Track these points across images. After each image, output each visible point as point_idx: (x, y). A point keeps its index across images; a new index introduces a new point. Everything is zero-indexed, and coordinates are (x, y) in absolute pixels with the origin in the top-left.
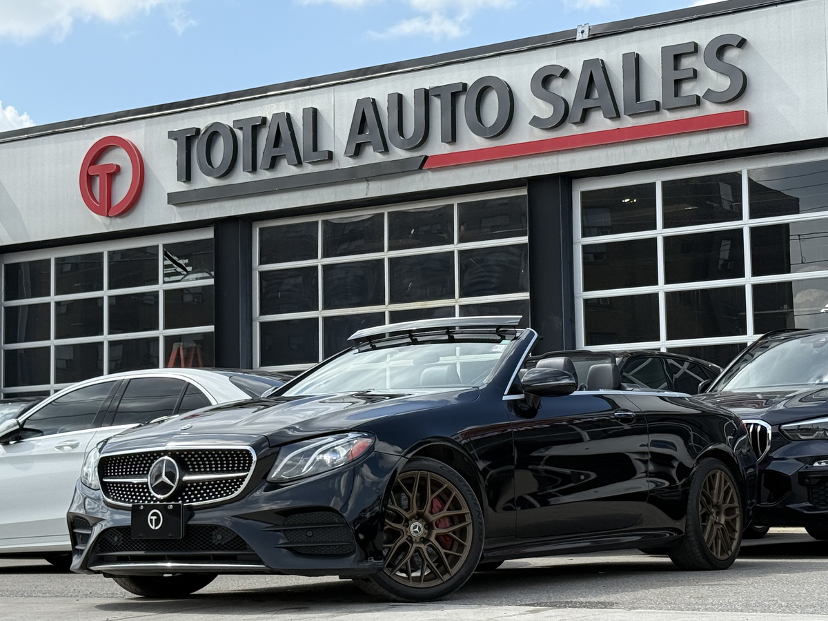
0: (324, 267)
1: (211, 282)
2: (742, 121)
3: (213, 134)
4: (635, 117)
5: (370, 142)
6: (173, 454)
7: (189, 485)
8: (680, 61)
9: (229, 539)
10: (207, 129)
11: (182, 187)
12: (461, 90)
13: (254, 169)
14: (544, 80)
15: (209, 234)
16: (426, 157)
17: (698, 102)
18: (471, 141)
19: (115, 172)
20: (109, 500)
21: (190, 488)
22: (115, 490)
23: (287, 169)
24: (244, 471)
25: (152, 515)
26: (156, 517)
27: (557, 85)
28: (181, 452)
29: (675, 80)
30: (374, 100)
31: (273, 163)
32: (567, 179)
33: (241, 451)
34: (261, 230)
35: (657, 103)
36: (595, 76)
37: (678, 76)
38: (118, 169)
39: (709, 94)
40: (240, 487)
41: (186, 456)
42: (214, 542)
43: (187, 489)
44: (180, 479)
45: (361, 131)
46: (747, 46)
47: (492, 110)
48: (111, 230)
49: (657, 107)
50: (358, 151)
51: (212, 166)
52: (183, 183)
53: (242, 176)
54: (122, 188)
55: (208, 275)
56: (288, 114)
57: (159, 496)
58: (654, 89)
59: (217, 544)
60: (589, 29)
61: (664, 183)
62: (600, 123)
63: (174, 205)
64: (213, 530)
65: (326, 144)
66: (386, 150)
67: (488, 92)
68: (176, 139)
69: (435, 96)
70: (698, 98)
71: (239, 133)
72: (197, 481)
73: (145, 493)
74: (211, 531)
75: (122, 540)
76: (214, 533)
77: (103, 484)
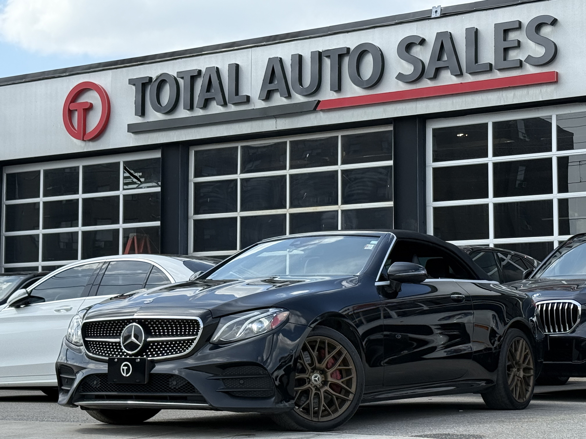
0: (242, 180)
1: (158, 189)
2: (553, 79)
3: (162, 82)
4: (474, 75)
5: (278, 89)
6: (139, 321)
7: (151, 344)
8: (508, 35)
9: (182, 385)
10: (158, 78)
11: (138, 120)
12: (346, 52)
13: (191, 108)
14: (408, 46)
15: (157, 155)
16: (319, 101)
17: (521, 65)
18: (352, 90)
19: (89, 108)
20: (91, 354)
21: (152, 347)
22: (94, 347)
23: (216, 109)
24: (193, 335)
25: (124, 366)
26: (127, 368)
27: (417, 51)
28: (146, 320)
29: (504, 48)
30: (281, 58)
31: (206, 104)
32: (423, 119)
33: (191, 320)
34: (196, 152)
35: (491, 65)
36: (445, 43)
37: (507, 45)
38: (91, 107)
39: (529, 59)
40: (190, 347)
41: (150, 323)
42: (170, 386)
43: (150, 347)
44: (145, 340)
45: (271, 82)
46: (558, 24)
47: (368, 68)
48: (85, 150)
49: (490, 68)
50: (268, 96)
51: (161, 105)
52: (139, 117)
53: (182, 113)
54: (94, 120)
55: (156, 185)
56: (217, 68)
57: (130, 352)
58: (488, 55)
59: (172, 388)
60: (441, 10)
61: (494, 124)
62: (448, 78)
63: (133, 133)
64: (170, 377)
65: (245, 91)
66: (289, 96)
67: (365, 55)
68: (134, 85)
69: (327, 57)
70: (521, 62)
71: (181, 81)
72: (158, 342)
73: (118, 349)
74: (168, 379)
75: (100, 384)
76: (170, 380)
77: (85, 342)
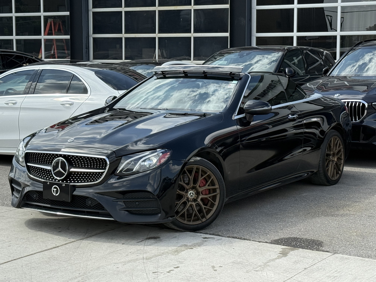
6: (64, 156)
7: (73, 173)
9: (95, 204)
20: (32, 176)
21: (74, 175)
22: (34, 170)
24: (102, 169)
25: (54, 188)
26: (56, 189)
28: (69, 156)
33: (101, 159)
40: (101, 178)
41: (71, 158)
42: (87, 204)
43: (72, 175)
44: (69, 170)
57: (58, 178)
59: (88, 206)
72: (78, 172)
73: (50, 174)
74: (85, 199)
75: (38, 197)
76: (87, 200)
77: (27, 166)
